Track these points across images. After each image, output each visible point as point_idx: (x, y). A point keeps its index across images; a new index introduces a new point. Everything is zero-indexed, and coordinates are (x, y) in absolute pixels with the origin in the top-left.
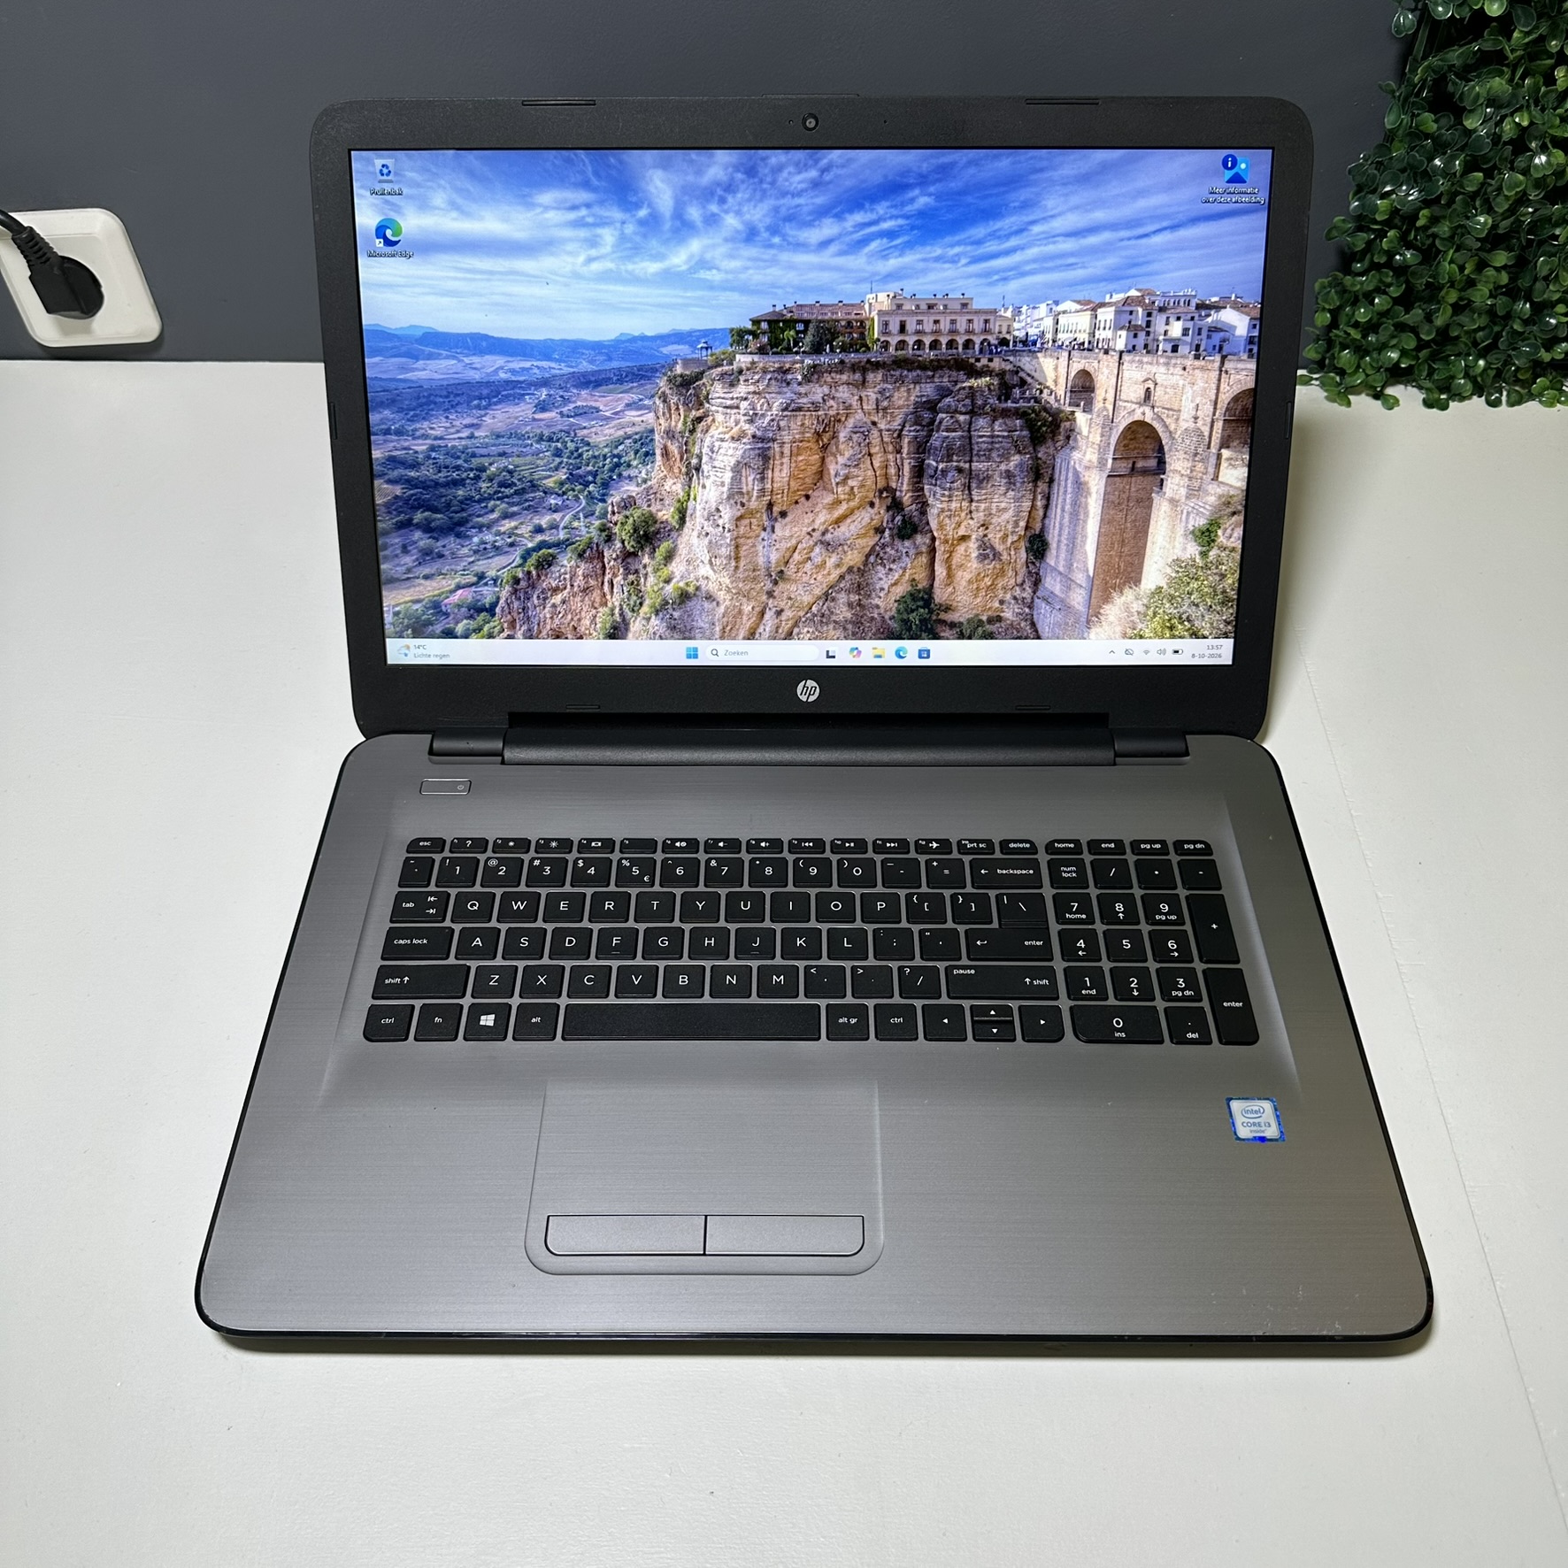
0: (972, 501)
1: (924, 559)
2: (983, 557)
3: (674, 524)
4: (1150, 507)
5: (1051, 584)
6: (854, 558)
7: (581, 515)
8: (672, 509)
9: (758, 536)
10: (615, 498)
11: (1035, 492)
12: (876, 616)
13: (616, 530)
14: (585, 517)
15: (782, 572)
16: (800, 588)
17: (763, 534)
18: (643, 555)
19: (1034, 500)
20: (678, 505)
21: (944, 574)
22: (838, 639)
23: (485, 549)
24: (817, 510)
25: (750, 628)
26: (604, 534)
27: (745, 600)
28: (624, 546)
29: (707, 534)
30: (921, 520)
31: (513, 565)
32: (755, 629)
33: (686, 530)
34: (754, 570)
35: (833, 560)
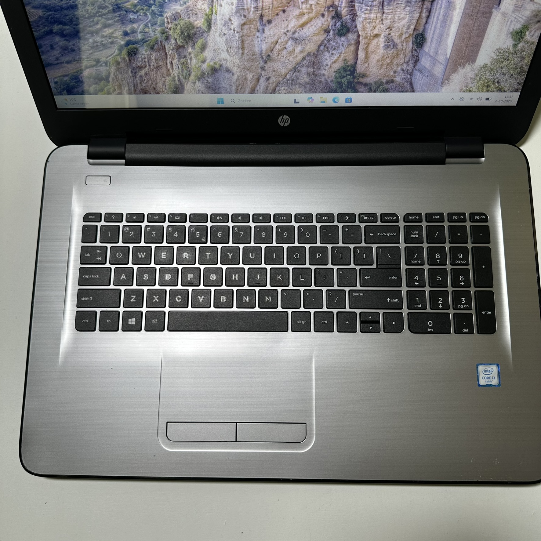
0: (383, 13)
1: (352, 48)
2: (387, 47)
3: (205, 28)
4: (490, 17)
5: (425, 62)
6: (311, 47)
7: (149, 24)
8: (203, 20)
9: (254, 35)
10: (168, 14)
11: (422, 8)
12: (323, 80)
13: (171, 33)
14: (152, 26)
15: (269, 56)
16: (280, 65)
17: (258, 34)
18: (188, 47)
19: (421, 13)
20: (206, 17)
21: (364, 56)
22: (301, 93)
23: (97, 46)
24: (289, 19)
25: (252, 88)
26: (164, 35)
27: (248, 72)
28: (177, 42)
29: (225, 34)
30: (352, 25)
31: (115, 54)
32: (255, 88)
33: (212, 32)
34: (253, 55)
35: (299, 49)
